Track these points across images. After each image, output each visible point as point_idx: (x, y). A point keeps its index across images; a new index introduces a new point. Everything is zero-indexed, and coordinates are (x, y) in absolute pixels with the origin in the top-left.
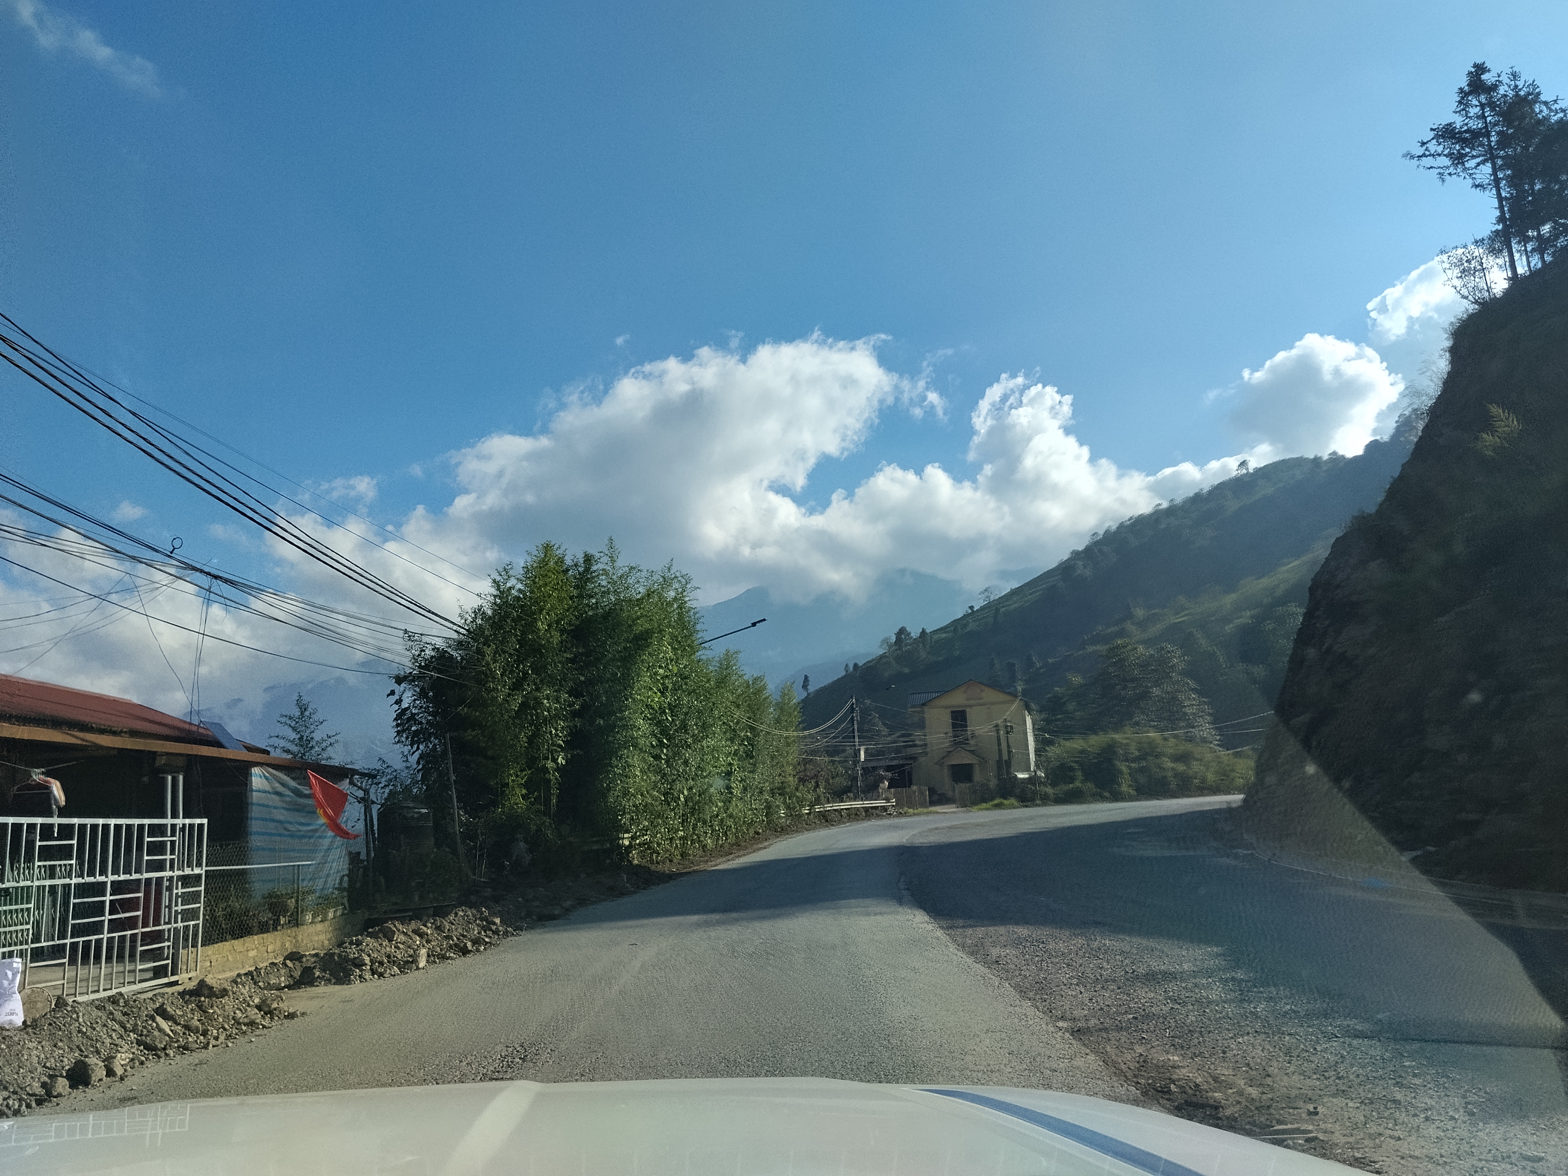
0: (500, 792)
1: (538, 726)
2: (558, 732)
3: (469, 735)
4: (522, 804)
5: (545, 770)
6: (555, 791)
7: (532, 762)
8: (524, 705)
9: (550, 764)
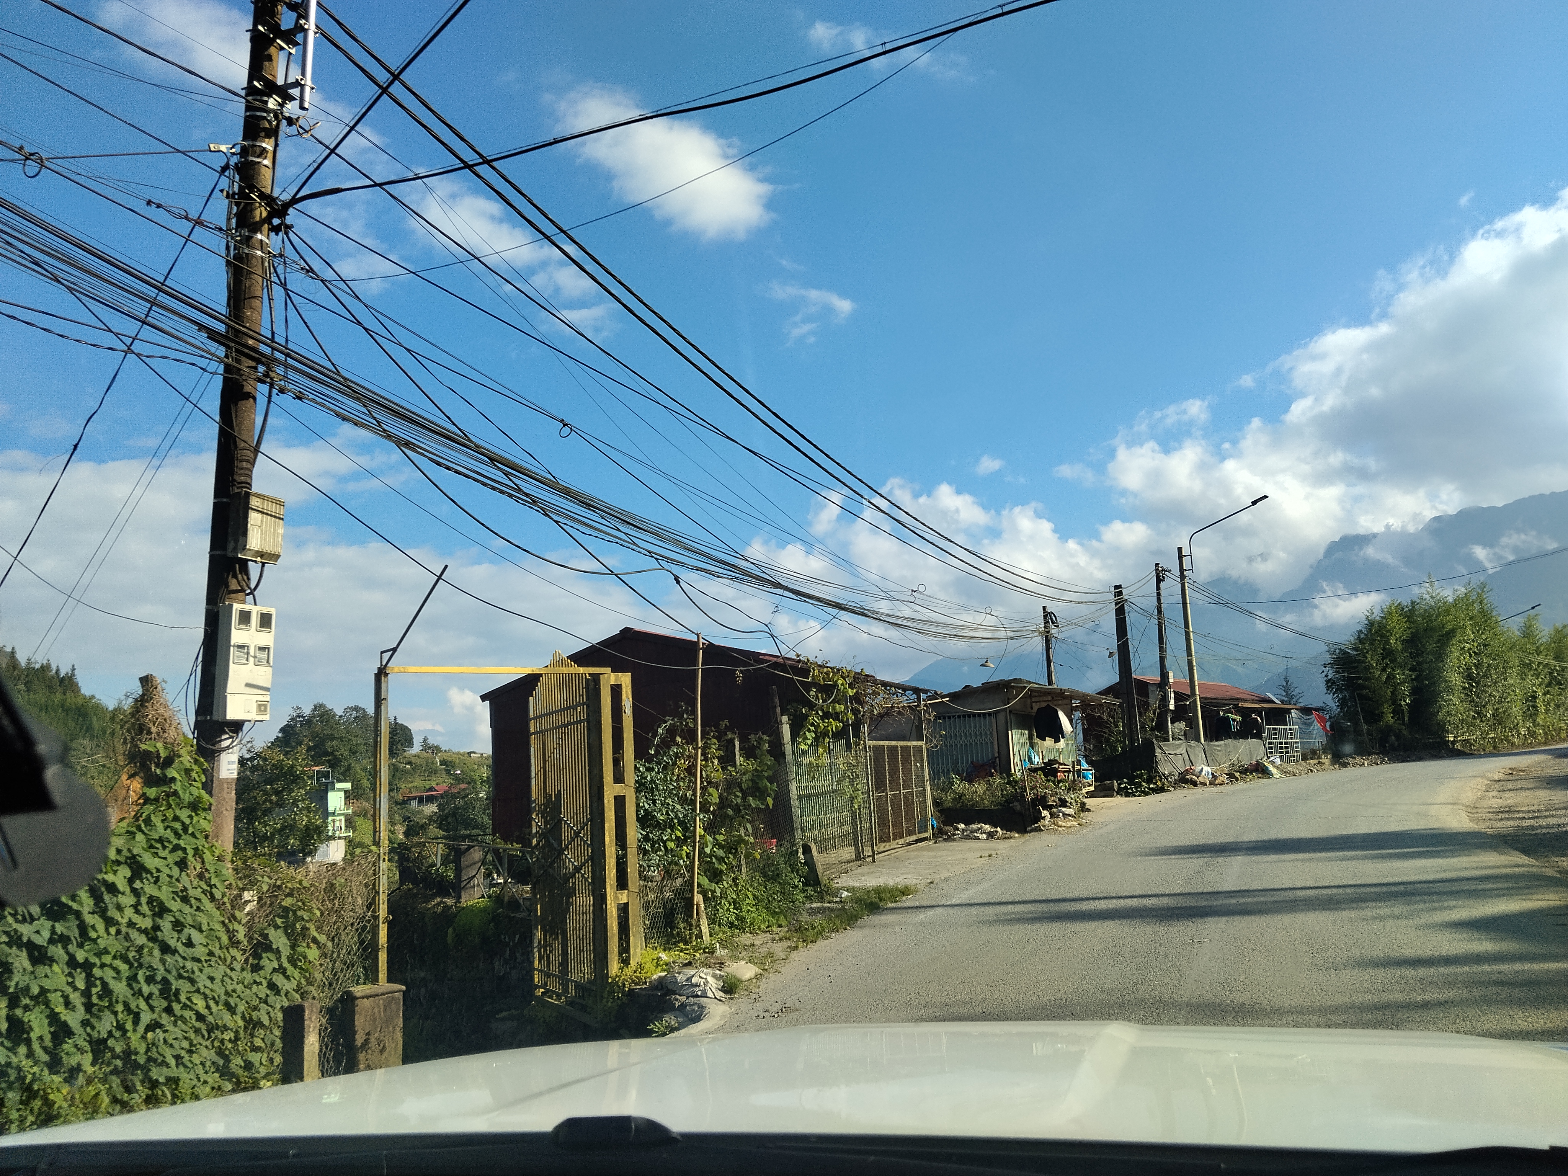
0: (1381, 715)
1: (1395, 686)
2: (1405, 689)
3: (1364, 692)
4: (1391, 721)
5: (1401, 706)
6: (1406, 716)
7: (1394, 701)
8: (1388, 678)
9: (1403, 703)
